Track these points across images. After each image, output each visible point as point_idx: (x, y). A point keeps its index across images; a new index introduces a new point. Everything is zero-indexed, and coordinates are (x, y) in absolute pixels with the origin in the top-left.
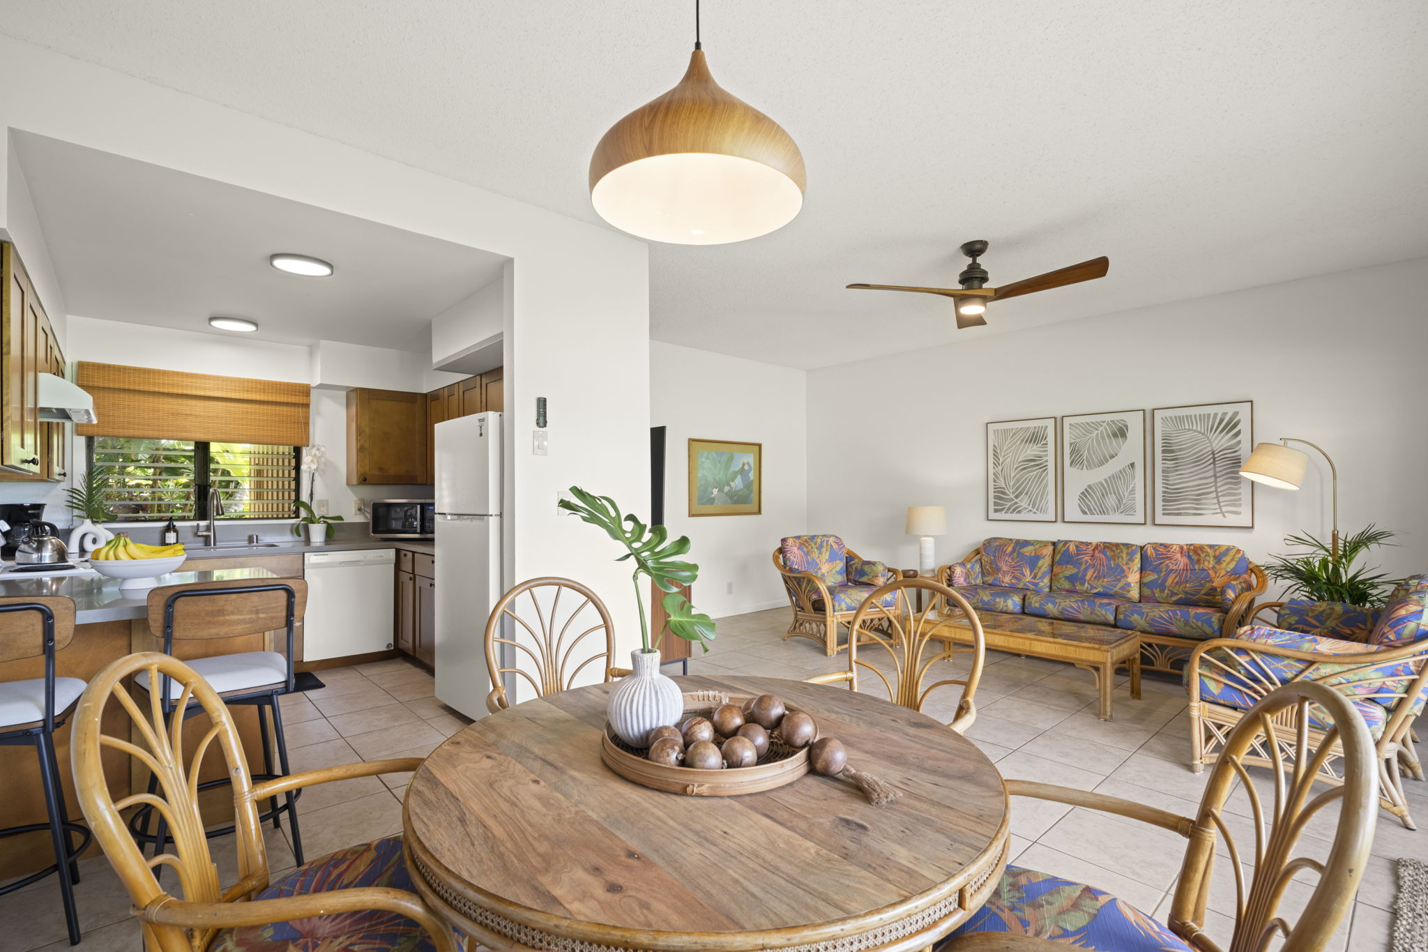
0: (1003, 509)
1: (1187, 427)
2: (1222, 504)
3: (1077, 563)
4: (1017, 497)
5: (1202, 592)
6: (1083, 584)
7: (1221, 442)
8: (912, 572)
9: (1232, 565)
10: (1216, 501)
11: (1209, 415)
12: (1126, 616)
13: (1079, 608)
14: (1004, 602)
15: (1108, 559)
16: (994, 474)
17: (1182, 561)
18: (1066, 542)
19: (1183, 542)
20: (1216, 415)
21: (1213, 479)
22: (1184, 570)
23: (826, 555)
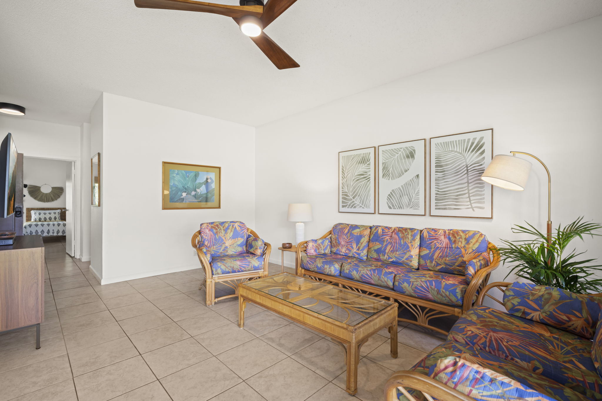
0: (347, 205)
1: (451, 149)
2: (472, 202)
3: (382, 241)
4: (354, 198)
5: (456, 264)
6: (384, 256)
7: (472, 158)
8: (287, 245)
9: (477, 246)
10: (468, 199)
11: (465, 140)
12: (399, 283)
13: (371, 275)
14: (329, 268)
15: (400, 239)
16: (342, 183)
17: (445, 241)
18: (377, 227)
19: (446, 228)
20: (469, 140)
21: (466, 184)
22: (445, 248)
23: (230, 234)
